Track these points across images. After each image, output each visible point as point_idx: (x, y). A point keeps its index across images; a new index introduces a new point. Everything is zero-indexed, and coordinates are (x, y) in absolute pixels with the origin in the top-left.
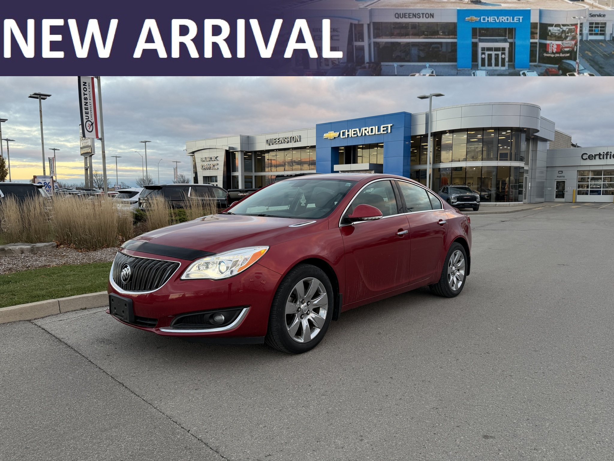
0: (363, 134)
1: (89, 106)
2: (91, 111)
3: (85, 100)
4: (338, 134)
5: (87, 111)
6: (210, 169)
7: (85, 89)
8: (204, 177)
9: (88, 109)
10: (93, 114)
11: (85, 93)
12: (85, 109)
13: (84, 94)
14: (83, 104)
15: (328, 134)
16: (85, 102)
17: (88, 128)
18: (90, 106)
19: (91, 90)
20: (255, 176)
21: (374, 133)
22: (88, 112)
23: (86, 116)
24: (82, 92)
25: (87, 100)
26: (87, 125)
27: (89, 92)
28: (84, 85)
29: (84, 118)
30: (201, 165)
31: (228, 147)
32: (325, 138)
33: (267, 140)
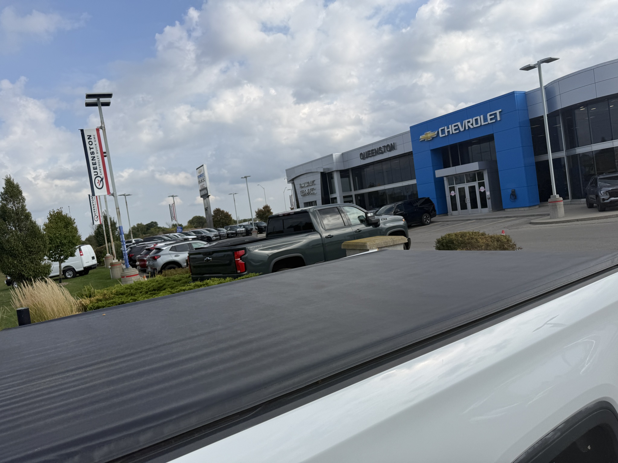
0: (467, 128)
4: (436, 133)
6: (308, 194)
8: (305, 203)
10: (102, 168)
14: (90, 159)
15: (424, 135)
20: (355, 195)
21: (479, 125)
29: (93, 174)
30: (301, 191)
31: (322, 169)
32: (421, 140)
33: (361, 154)
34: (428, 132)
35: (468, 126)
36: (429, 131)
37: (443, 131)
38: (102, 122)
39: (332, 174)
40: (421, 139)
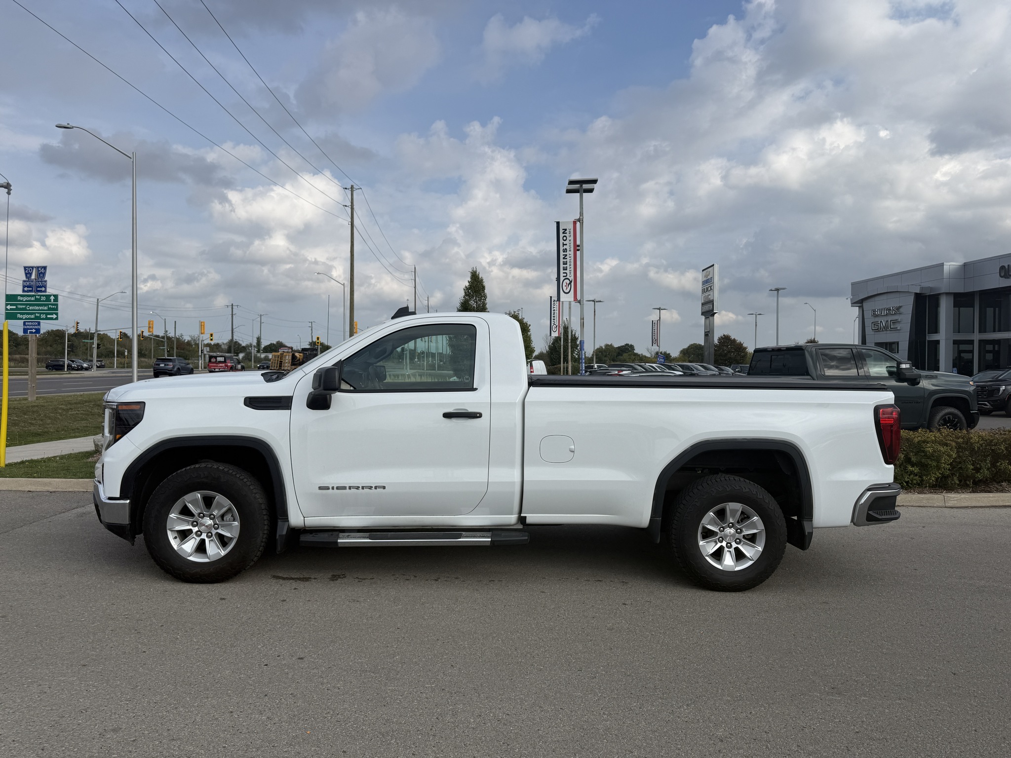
1: (568, 260)
2: (570, 265)
3: (564, 252)
5: (565, 266)
6: (886, 328)
7: (565, 238)
9: (566, 264)
10: (572, 269)
11: (565, 243)
12: (564, 264)
13: (564, 245)
14: (562, 257)
16: (563, 255)
17: (565, 288)
18: (570, 259)
19: (572, 238)
20: (980, 341)
22: (567, 267)
23: (564, 273)
24: (561, 241)
25: (566, 252)
26: (564, 284)
27: (570, 241)
28: (563, 233)
29: (562, 275)
30: (872, 323)
31: (919, 287)
33: (1002, 268)
38: (581, 214)
39: (938, 298)
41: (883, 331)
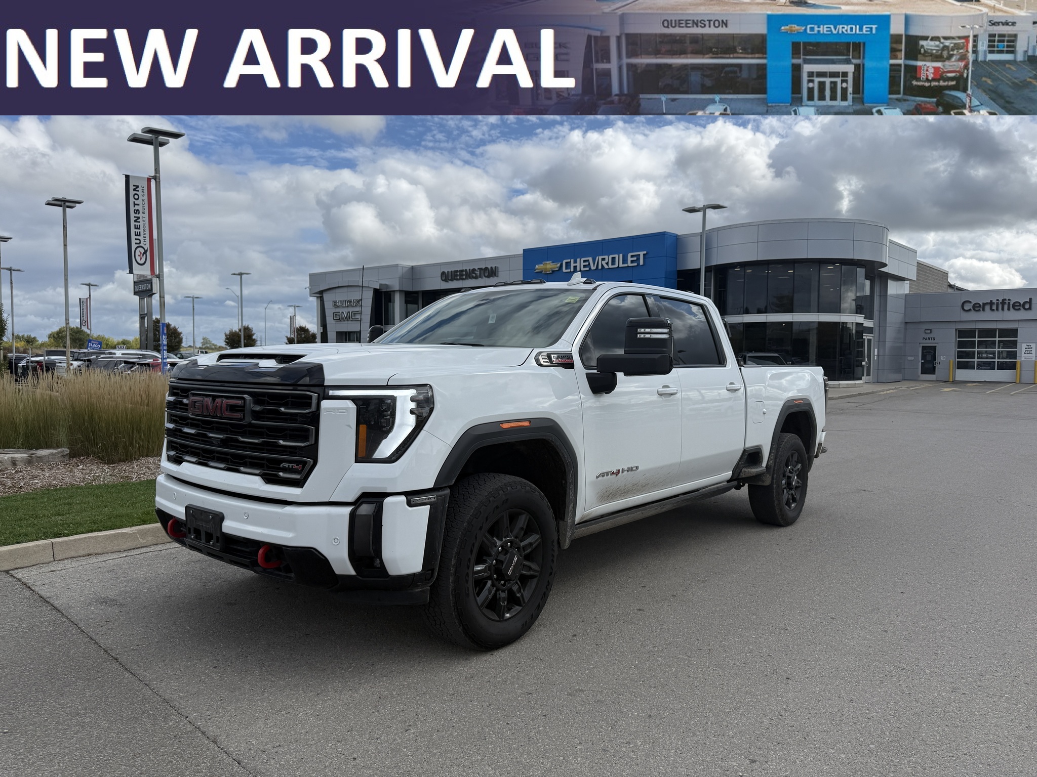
0: (600, 267)
1: (141, 224)
2: (144, 231)
3: (136, 213)
4: (559, 265)
5: (137, 230)
6: (347, 319)
7: (136, 197)
8: (337, 332)
9: (139, 229)
10: (147, 236)
11: (137, 202)
12: (135, 228)
13: (135, 205)
14: (132, 219)
15: (542, 265)
16: (135, 217)
17: (138, 258)
18: (144, 223)
19: (146, 198)
21: (616, 266)
22: (140, 232)
23: (136, 239)
24: (132, 200)
25: (139, 213)
26: (138, 253)
27: (143, 201)
28: (134, 190)
29: (133, 241)
30: (334, 313)
31: (378, 284)
32: (536, 271)
33: (443, 273)
34: (548, 262)
35: (602, 265)
36: (550, 260)
37: (568, 264)
38: (157, 170)
39: (390, 295)
40: (537, 269)
41: (344, 321)
